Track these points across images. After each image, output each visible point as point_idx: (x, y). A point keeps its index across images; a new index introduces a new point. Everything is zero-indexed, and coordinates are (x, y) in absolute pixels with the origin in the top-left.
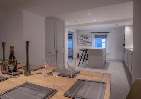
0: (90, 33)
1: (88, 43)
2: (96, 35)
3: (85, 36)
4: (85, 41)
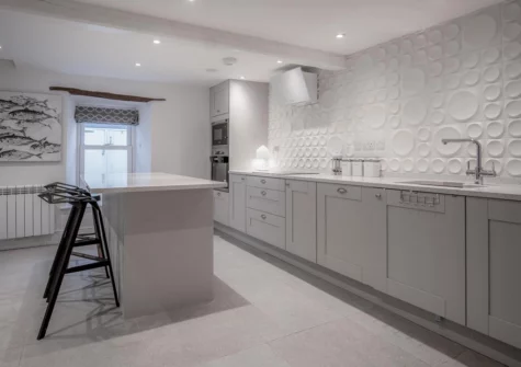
0: (52, 88)
1: (37, 151)
2: (81, 108)
3: (16, 104)
4: (14, 136)
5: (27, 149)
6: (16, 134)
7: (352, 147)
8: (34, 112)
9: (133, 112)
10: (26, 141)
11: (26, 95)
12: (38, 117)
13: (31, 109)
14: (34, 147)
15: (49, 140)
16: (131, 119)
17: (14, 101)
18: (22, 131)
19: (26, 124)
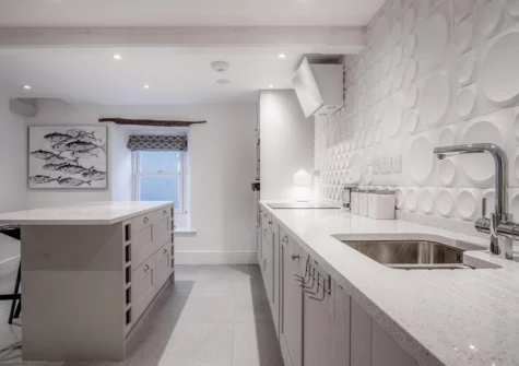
0: (101, 120)
1: (87, 179)
2: (134, 137)
3: (71, 137)
4: (69, 166)
5: (79, 176)
6: (72, 163)
7: (370, 168)
8: (84, 143)
9: (182, 138)
10: (78, 170)
11: (78, 128)
12: (88, 147)
13: (82, 140)
14: (85, 174)
15: (96, 168)
16: (178, 145)
17: (70, 134)
18: (76, 161)
19: (78, 155)
